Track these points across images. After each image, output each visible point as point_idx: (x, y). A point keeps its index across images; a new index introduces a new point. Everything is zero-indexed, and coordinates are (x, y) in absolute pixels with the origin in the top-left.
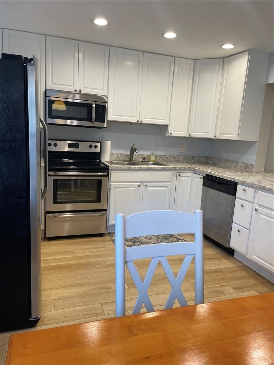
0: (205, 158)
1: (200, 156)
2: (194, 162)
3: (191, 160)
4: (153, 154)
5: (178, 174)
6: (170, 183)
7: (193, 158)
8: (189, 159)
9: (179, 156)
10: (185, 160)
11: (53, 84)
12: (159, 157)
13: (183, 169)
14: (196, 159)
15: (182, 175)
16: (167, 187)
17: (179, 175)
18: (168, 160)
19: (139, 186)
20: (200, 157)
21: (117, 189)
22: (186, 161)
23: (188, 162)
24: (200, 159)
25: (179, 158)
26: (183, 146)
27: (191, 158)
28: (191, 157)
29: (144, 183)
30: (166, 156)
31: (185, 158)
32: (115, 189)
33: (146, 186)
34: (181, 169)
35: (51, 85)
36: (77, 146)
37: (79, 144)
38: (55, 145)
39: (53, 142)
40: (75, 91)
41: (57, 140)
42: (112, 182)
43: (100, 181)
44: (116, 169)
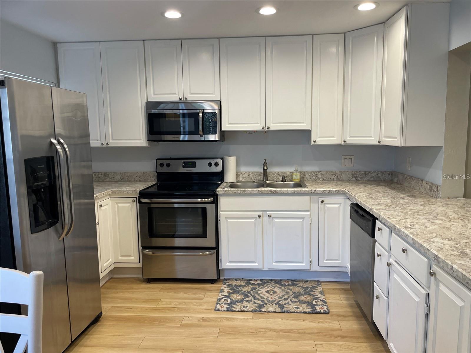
0: (389, 174)
2: (368, 181)
3: (363, 177)
4: (296, 171)
5: (321, 200)
6: (309, 213)
7: (366, 174)
8: (360, 175)
9: (341, 172)
10: (353, 177)
11: (155, 94)
12: (310, 174)
13: (327, 192)
14: (373, 175)
16: (304, 218)
17: (322, 202)
19: (259, 217)
20: (379, 172)
21: (229, 220)
22: (354, 179)
23: (359, 180)
24: (379, 175)
25: (341, 175)
26: (348, 157)
27: (362, 174)
28: (363, 172)
29: (268, 213)
30: (321, 173)
31: (353, 175)
32: (227, 220)
33: (270, 216)
35: (152, 96)
36: (193, 165)
37: (195, 162)
38: (168, 165)
39: (165, 162)
40: (181, 99)
41: (171, 159)
42: (222, 211)
43: (204, 210)
44: (226, 193)
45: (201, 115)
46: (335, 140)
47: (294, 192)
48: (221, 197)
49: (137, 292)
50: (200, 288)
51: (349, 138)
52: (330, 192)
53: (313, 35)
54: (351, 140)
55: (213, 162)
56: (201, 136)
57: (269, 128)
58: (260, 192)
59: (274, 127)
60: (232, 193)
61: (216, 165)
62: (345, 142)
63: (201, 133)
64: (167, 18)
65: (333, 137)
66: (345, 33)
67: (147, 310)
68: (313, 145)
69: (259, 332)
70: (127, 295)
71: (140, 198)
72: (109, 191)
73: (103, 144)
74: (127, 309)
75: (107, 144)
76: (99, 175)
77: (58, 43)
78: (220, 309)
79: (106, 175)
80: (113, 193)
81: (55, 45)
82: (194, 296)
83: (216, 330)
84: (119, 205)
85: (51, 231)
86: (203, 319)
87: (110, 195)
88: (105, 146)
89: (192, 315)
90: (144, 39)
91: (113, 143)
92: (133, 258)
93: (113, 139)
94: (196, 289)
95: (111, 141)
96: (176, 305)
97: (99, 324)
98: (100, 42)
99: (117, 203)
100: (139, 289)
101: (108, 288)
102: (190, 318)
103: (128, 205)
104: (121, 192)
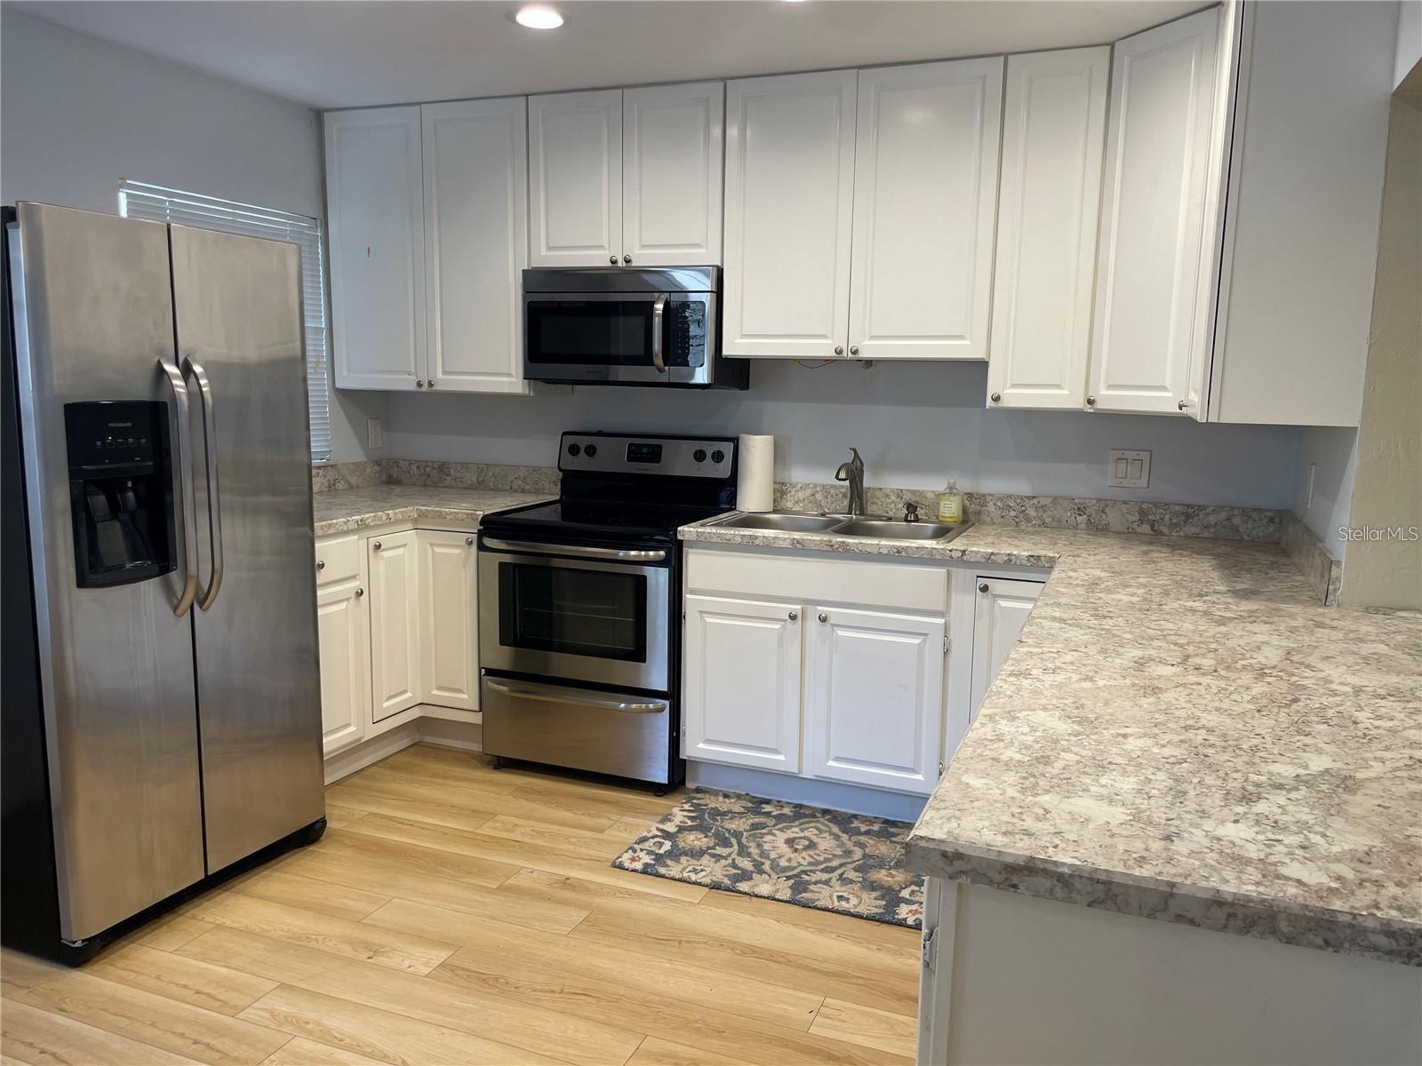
0: (1272, 520)
1: (1232, 509)
2: (1196, 537)
3: (1176, 525)
4: (952, 490)
5: (982, 582)
6: (942, 621)
7: (1189, 513)
8: (1167, 516)
9: (1104, 504)
10: (1141, 522)
11: (550, 248)
12: (999, 504)
13: (1000, 560)
14: (1212, 519)
15: (997, 587)
16: (926, 635)
17: (985, 589)
18: (1048, 520)
19: (793, 618)
20: (1236, 512)
21: (708, 620)
22: (1146, 528)
23: (1163, 534)
24: (1237, 521)
25: (1103, 511)
26: (1130, 455)
27: (1175, 514)
28: (1177, 508)
29: (818, 608)
30: (1035, 501)
31: (1143, 514)
32: (702, 619)
33: (823, 620)
34: (989, 561)
35: (543, 252)
36: (655, 455)
37: (660, 447)
38: (591, 451)
39: (583, 442)
40: (614, 262)
41: (600, 434)
42: (693, 592)
43: (641, 582)
44: (702, 539)
45: (659, 307)
46: (1066, 397)
47: (898, 552)
48: (690, 550)
49: (454, 787)
50: (616, 804)
51: (1104, 392)
52: (1010, 562)
53: (1006, 55)
54: (1113, 399)
55: (710, 448)
56: (661, 371)
57: (855, 352)
58: (798, 542)
59: (871, 349)
60: (719, 540)
61: (718, 457)
62: (1090, 402)
63: (659, 361)
64: (523, 26)
65: (1058, 386)
66: (1112, 45)
67: (445, 834)
68: (992, 409)
69: (688, 942)
70: (424, 792)
71: (481, 534)
72: (411, 511)
73: (419, 384)
74: (400, 825)
75: (430, 385)
76: (428, 469)
77: (328, 110)
78: (626, 865)
79: (443, 468)
80: (422, 515)
81: (318, 116)
82: (586, 820)
83: (577, 916)
84: (438, 550)
85: (149, 588)
86: (568, 881)
87: (415, 521)
88: (425, 388)
89: (547, 868)
90: (528, 92)
91: (447, 382)
92: (465, 696)
93: (445, 373)
94: (606, 802)
95: (440, 375)
96: (523, 834)
97: (312, 848)
98: (423, 105)
99: (432, 545)
100: (464, 780)
101: (393, 768)
102: (535, 875)
103: (457, 551)
104: (440, 515)
